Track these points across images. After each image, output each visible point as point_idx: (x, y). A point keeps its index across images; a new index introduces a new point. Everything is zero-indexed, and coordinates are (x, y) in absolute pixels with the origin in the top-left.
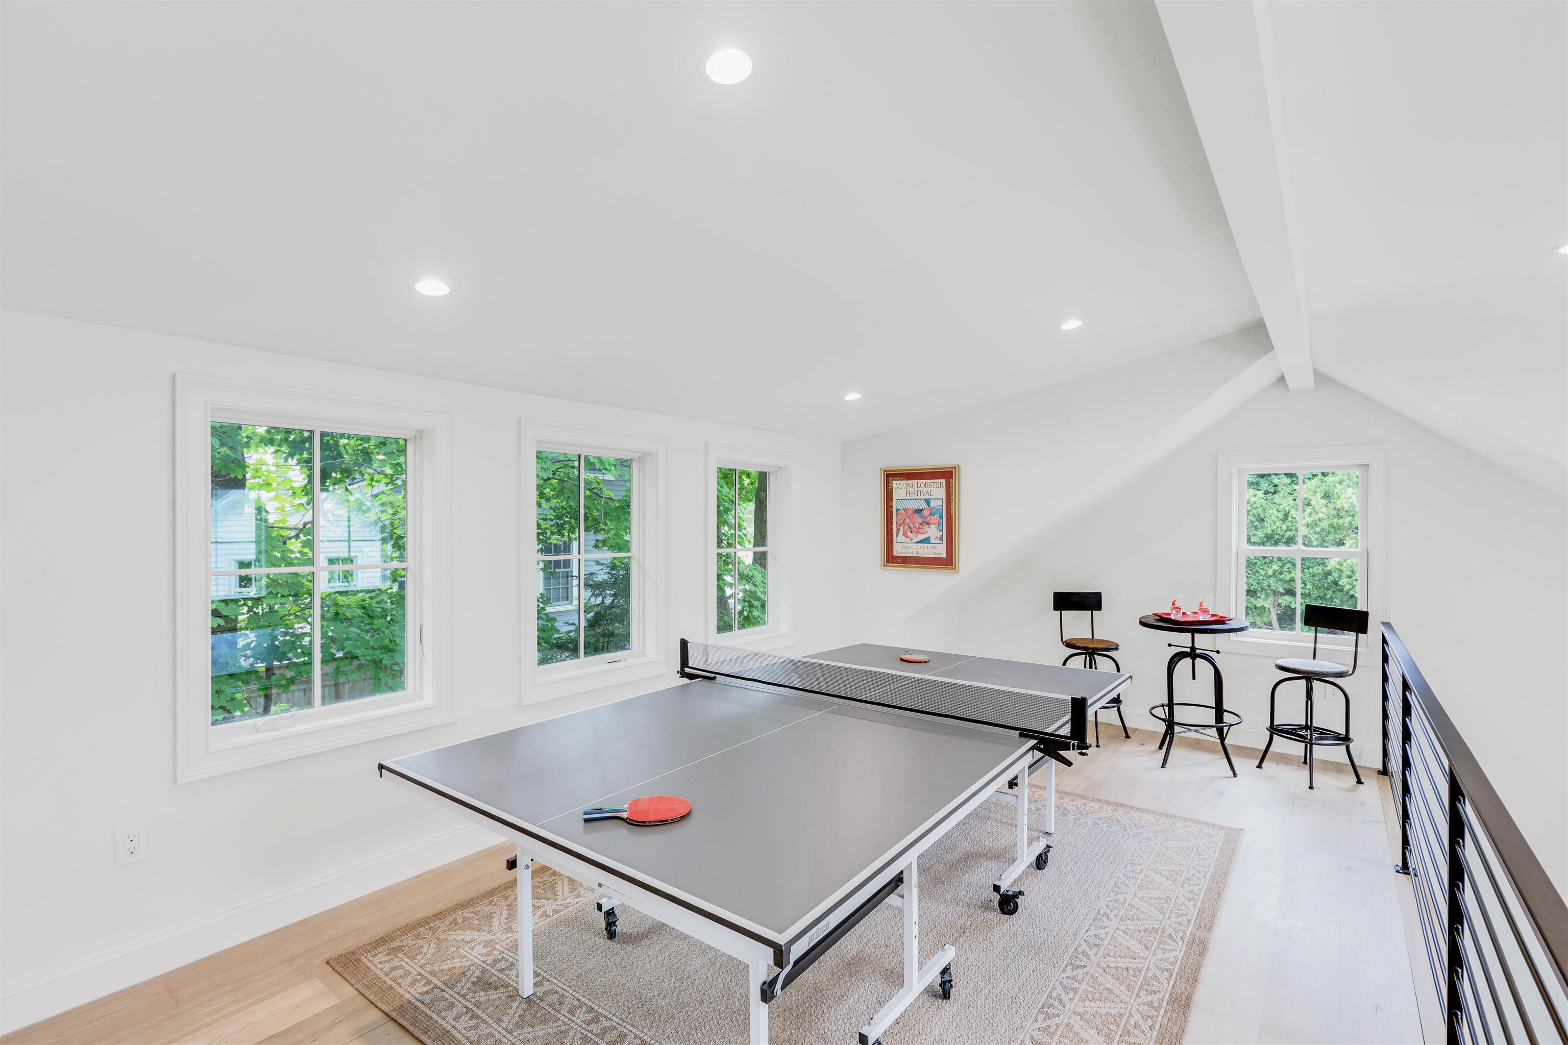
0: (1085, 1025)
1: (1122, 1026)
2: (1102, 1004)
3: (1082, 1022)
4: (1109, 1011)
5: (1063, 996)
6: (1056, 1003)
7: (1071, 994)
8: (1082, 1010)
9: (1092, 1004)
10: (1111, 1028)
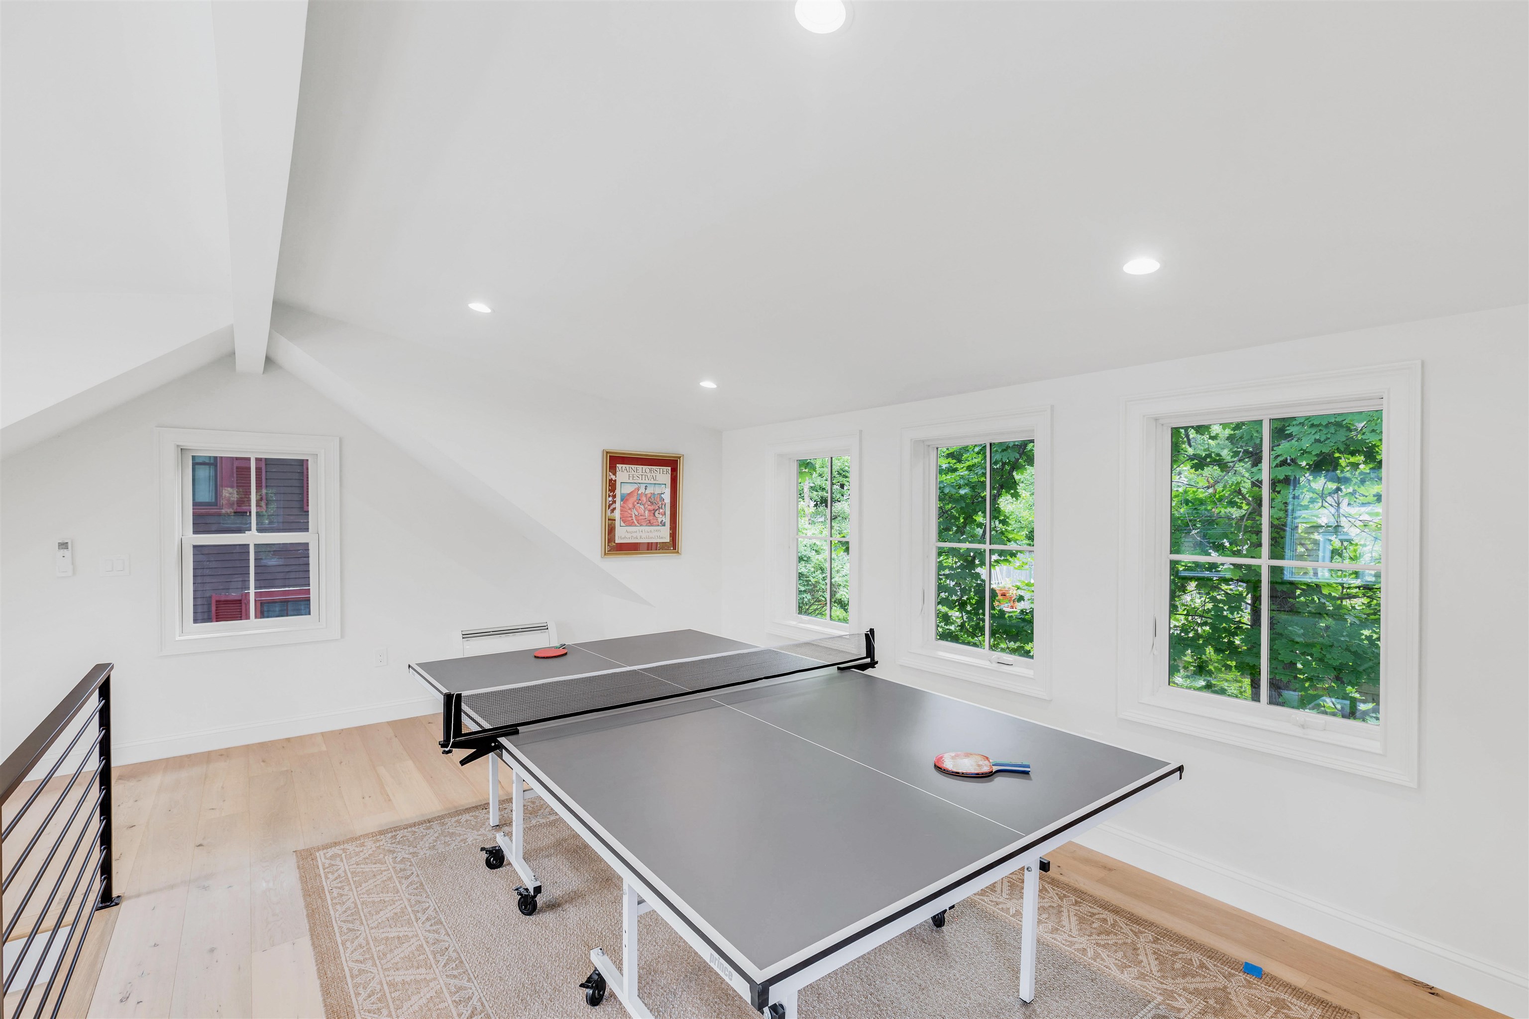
0: (418, 977)
1: (390, 1000)
2: (421, 1002)
3: (423, 977)
4: (409, 1003)
5: (457, 981)
6: (455, 973)
7: (453, 989)
8: (432, 984)
9: (428, 996)
10: (397, 992)
